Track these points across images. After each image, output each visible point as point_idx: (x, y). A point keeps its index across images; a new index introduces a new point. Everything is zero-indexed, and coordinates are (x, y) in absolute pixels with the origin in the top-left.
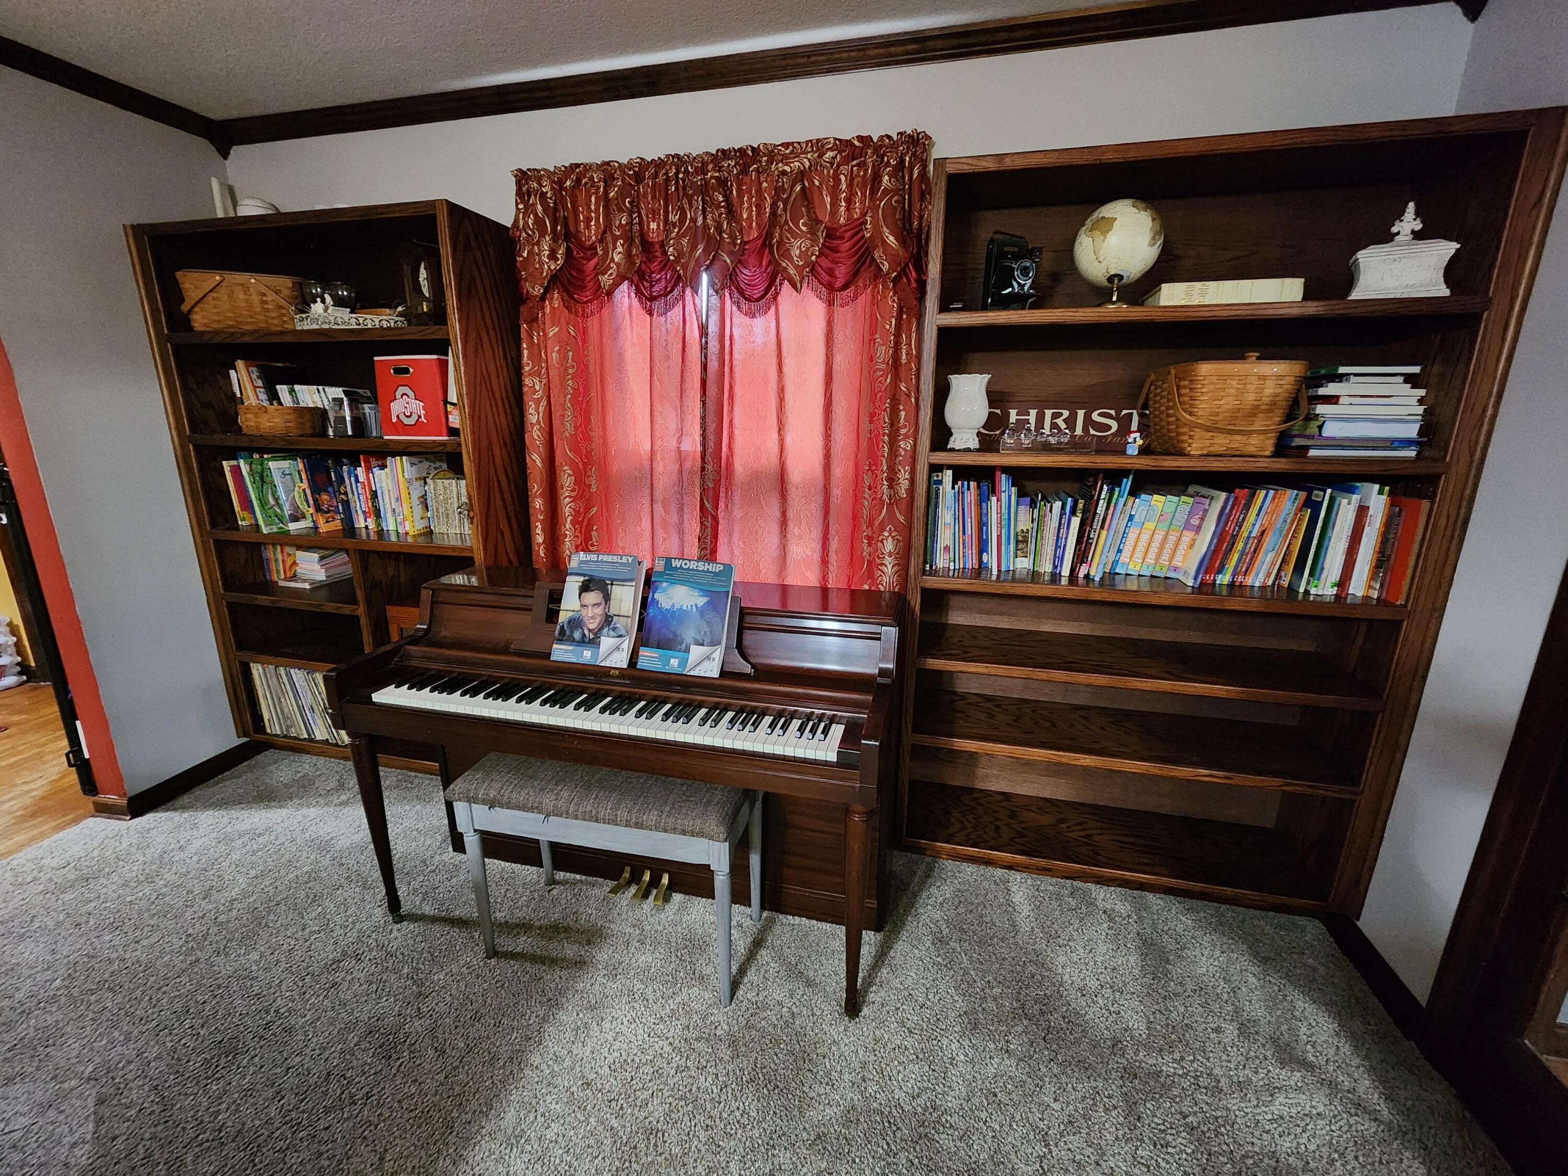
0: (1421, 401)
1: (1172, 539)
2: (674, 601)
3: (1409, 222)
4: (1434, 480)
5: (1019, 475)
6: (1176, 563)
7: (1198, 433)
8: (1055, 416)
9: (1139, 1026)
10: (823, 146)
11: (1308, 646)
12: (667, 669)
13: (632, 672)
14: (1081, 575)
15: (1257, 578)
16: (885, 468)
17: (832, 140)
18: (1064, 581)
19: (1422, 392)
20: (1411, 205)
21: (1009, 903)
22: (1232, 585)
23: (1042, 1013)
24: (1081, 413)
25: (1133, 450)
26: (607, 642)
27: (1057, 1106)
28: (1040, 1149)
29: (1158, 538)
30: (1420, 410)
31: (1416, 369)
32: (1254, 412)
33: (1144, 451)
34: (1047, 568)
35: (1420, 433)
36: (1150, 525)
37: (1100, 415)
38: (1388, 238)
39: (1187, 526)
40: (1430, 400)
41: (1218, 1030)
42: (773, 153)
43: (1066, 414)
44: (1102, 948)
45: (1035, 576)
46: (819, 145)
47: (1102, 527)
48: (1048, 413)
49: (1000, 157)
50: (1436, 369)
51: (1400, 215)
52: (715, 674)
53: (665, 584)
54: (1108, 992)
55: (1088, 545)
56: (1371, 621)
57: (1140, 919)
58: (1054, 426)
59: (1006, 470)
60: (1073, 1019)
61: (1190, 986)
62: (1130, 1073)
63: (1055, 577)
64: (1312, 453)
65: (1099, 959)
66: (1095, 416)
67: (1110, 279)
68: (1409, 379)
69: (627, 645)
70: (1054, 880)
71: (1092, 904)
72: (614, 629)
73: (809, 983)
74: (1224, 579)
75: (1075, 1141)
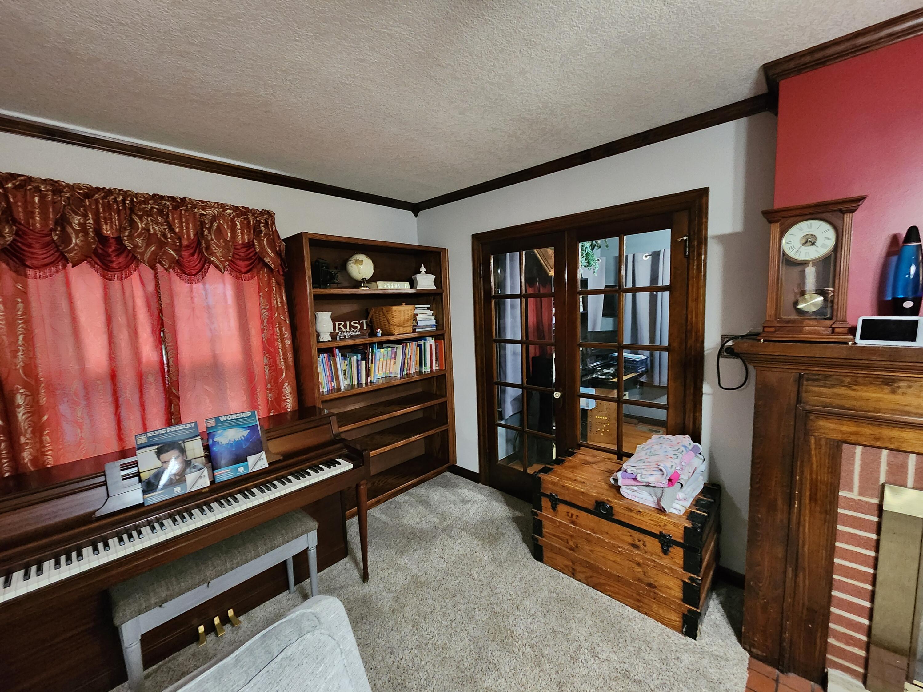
0: (433, 314)
1: (388, 363)
2: (230, 437)
3: (423, 269)
4: (443, 335)
5: (340, 348)
6: (391, 371)
7: (396, 328)
8: (340, 324)
9: (436, 520)
10: (224, 207)
11: (419, 390)
12: (238, 474)
13: (214, 486)
14: (369, 382)
15: (412, 371)
16: (281, 354)
17: (229, 206)
18: (364, 385)
19: (432, 312)
20: (422, 265)
21: (377, 519)
22: (407, 374)
23: (414, 536)
24: (348, 323)
25: (379, 335)
26: (190, 477)
27: (437, 550)
28: (443, 560)
29: (385, 363)
30: (434, 316)
31: (429, 306)
32: (408, 321)
33: (382, 335)
34: (356, 382)
35: (436, 323)
36: (381, 360)
37: (354, 323)
38: (420, 272)
39: (391, 358)
40: (435, 314)
41: (450, 508)
42: (195, 204)
43: (343, 323)
44: (412, 511)
45: (352, 386)
46: (223, 206)
47: (372, 363)
48: (337, 323)
49: (327, 236)
50: (434, 305)
51: (421, 267)
52: (267, 466)
53: (220, 431)
54: (423, 519)
55: (369, 370)
56: (436, 376)
57: (414, 498)
58: (340, 328)
59: (337, 348)
60: (422, 531)
61: (438, 504)
62: (444, 530)
63: (359, 384)
64: (417, 330)
65: (414, 513)
66: (352, 323)
67: (363, 279)
68: (428, 308)
69: (206, 472)
70: (382, 504)
71: (399, 503)
72: (194, 467)
73: (342, 588)
74: (405, 373)
75: (447, 551)
